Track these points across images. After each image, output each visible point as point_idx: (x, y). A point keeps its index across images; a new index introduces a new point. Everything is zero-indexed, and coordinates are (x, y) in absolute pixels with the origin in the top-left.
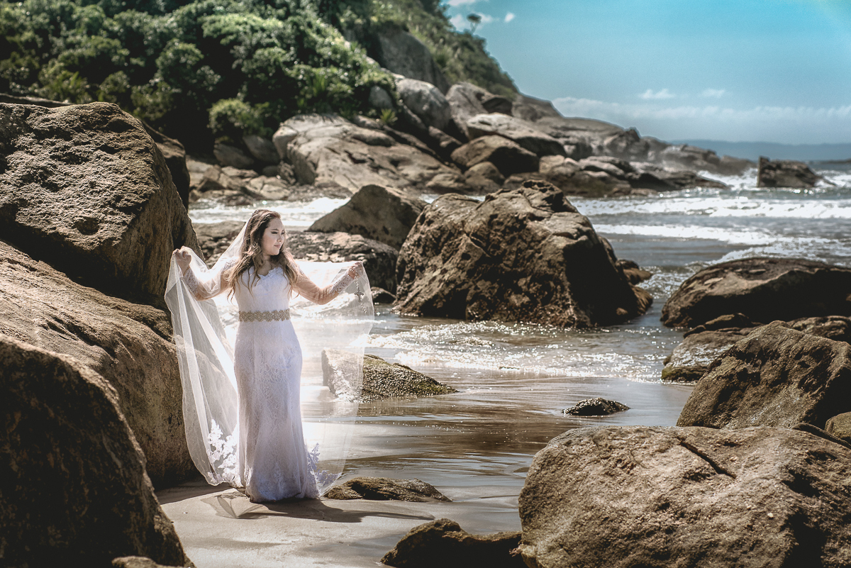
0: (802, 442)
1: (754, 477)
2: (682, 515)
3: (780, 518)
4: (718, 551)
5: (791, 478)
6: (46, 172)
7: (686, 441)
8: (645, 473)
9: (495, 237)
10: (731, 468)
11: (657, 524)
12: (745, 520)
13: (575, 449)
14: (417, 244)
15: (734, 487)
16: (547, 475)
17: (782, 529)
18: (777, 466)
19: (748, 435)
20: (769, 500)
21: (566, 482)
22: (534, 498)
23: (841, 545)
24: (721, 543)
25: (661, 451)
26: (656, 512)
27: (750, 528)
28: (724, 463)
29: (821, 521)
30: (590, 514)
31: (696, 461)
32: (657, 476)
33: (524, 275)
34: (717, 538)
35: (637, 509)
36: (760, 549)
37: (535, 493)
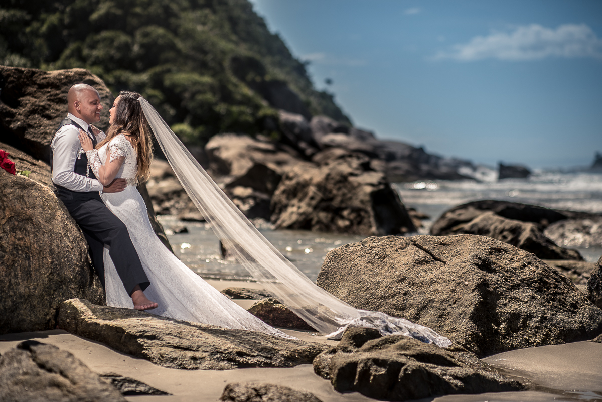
0: (487, 242)
1: (457, 262)
2: (413, 284)
3: (472, 285)
4: (434, 305)
5: (479, 262)
6: (44, 108)
7: (417, 243)
8: (392, 261)
9: (330, 186)
10: (443, 258)
11: (399, 290)
12: (451, 286)
13: (351, 249)
14: (284, 192)
15: (445, 268)
16: (333, 264)
17: (473, 290)
18: (471, 255)
19: (454, 239)
20: (466, 274)
21: (345, 268)
22: (326, 278)
23: (509, 302)
24: (436, 300)
25: (402, 249)
26: (397, 283)
27: (454, 291)
28: (439, 255)
29: (497, 287)
30: (358, 286)
31: (422, 254)
32: (398, 263)
33: (345, 209)
34: (434, 297)
35: (387, 282)
36: (460, 303)
37: (326, 275)
